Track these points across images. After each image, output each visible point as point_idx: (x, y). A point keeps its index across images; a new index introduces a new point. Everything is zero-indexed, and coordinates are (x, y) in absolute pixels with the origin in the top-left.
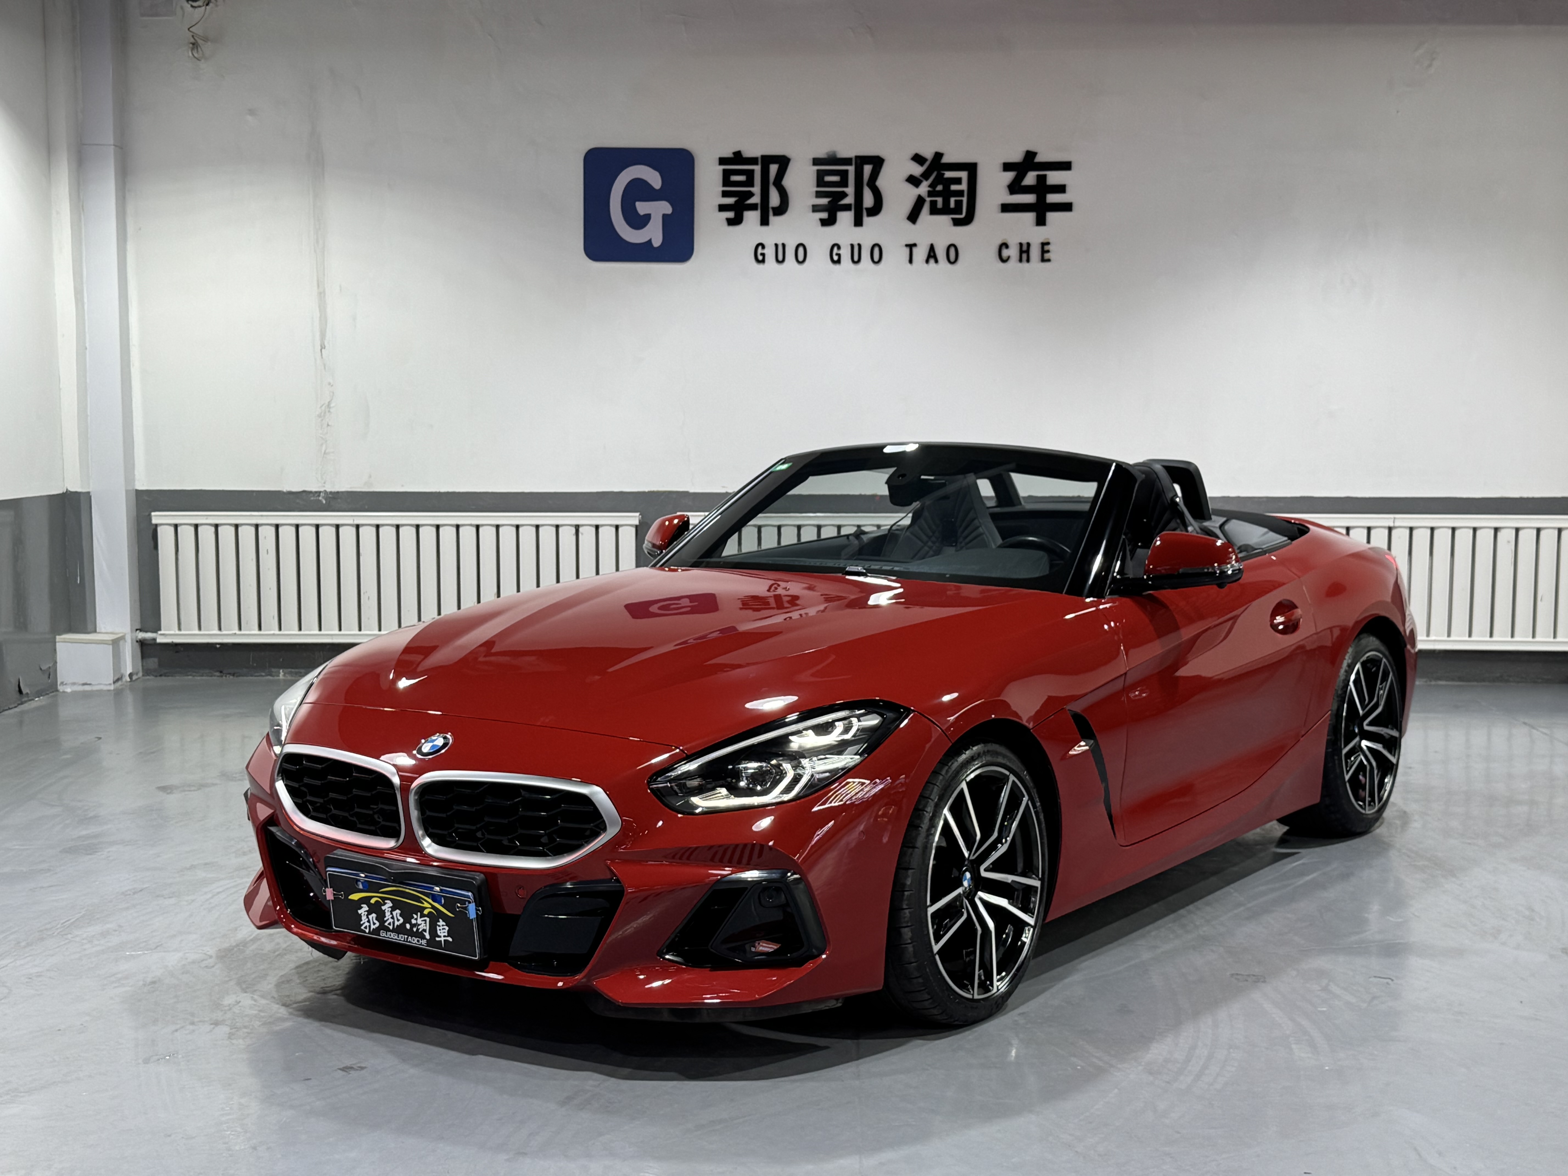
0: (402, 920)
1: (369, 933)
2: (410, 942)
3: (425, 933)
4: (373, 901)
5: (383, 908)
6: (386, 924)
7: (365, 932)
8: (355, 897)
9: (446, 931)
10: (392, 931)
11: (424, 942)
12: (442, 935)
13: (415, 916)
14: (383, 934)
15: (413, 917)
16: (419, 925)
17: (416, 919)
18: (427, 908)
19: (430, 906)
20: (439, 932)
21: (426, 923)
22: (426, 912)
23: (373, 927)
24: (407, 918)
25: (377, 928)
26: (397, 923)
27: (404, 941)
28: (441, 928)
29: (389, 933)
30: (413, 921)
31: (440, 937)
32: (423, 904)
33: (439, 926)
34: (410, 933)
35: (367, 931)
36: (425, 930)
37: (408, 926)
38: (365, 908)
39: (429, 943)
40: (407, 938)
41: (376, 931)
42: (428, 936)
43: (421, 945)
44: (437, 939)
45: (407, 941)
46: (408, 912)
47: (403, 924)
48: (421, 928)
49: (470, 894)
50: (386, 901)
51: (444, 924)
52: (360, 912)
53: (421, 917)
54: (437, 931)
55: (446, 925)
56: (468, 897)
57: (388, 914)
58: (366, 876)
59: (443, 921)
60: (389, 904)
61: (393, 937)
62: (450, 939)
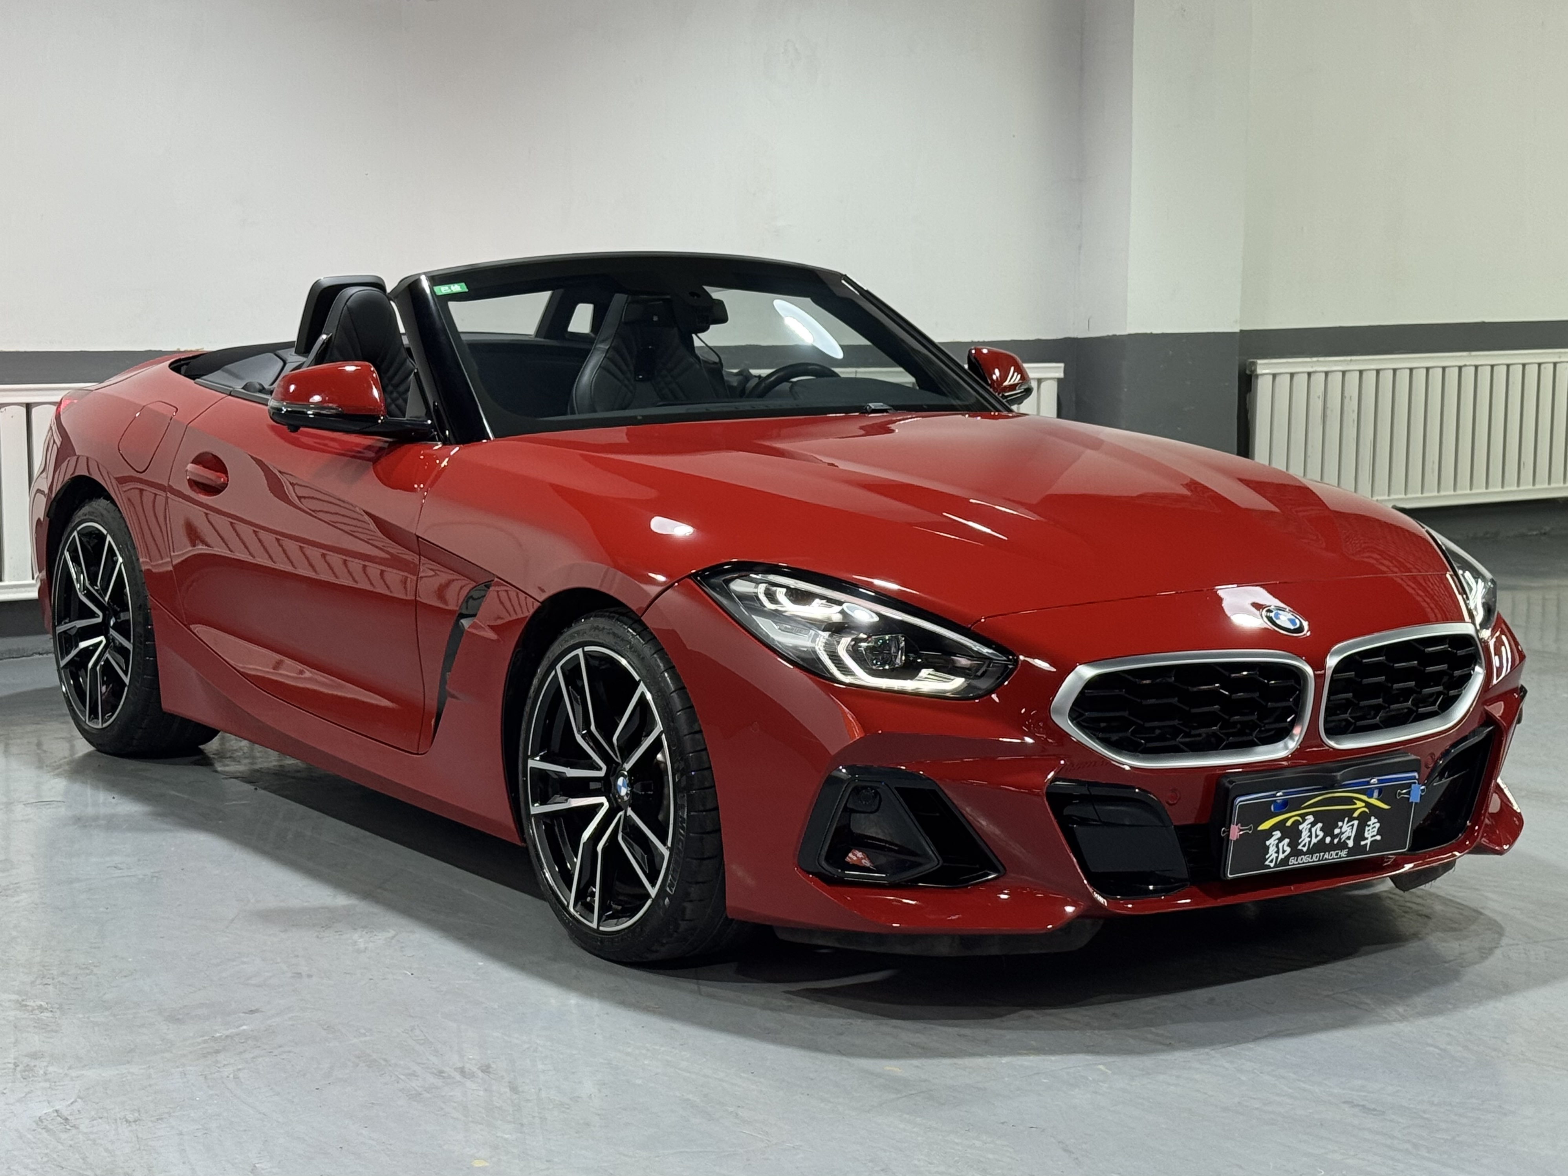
0: (1321, 834)
1: (1276, 866)
2: (1326, 859)
3: (1348, 841)
4: (1289, 824)
5: (1301, 827)
6: (1300, 847)
7: (1269, 867)
8: (1266, 826)
9: (1376, 830)
10: (1305, 854)
11: (1343, 853)
12: (1369, 836)
13: (1340, 824)
14: (1292, 861)
15: (1338, 825)
16: (1343, 833)
17: (1341, 828)
18: (1356, 809)
19: (1363, 804)
20: (1366, 835)
21: (1352, 828)
22: (1356, 815)
23: (1281, 856)
24: (1328, 830)
25: (1285, 857)
26: (1314, 841)
27: (1319, 861)
28: (1372, 826)
29: (1300, 858)
30: (1337, 831)
31: (1367, 839)
32: (1355, 804)
33: (1369, 826)
34: (1331, 847)
35: (1272, 865)
36: (1349, 838)
37: (1328, 840)
38: (1277, 834)
39: (1351, 852)
40: (1323, 856)
41: (1285, 861)
42: (1350, 843)
43: (1340, 857)
44: (1363, 843)
45: (1322, 860)
46: (1329, 822)
47: (1324, 838)
48: (1344, 837)
49: (1416, 774)
50: (1306, 818)
51: (1376, 820)
52: (1268, 843)
53: (1348, 822)
54: (1364, 832)
55: (1378, 822)
56: (1414, 778)
57: (1305, 834)
58: (1285, 794)
59: (1376, 818)
60: (1310, 819)
61: (1305, 861)
62: (1378, 838)
